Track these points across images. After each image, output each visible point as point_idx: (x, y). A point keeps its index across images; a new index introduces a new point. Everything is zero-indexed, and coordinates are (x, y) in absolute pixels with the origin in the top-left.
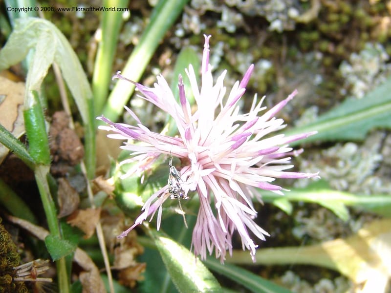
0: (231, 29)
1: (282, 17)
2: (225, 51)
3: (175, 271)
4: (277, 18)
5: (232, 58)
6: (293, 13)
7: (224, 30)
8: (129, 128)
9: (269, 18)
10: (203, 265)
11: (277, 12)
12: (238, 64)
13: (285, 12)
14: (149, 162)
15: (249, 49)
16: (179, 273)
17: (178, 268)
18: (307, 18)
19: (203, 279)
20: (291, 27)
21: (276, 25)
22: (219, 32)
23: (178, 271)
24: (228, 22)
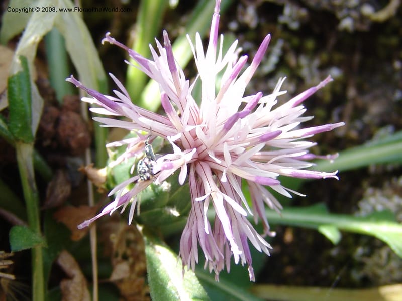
0: (295, 25)
1: (354, 14)
2: (284, 51)
3: (157, 283)
4: (348, 16)
5: (292, 60)
6: (367, 10)
7: (286, 27)
8: (115, 101)
9: (339, 14)
10: (198, 282)
11: (349, 9)
12: (299, 67)
13: (357, 8)
14: (140, 148)
15: (316, 52)
16: (162, 285)
17: (162, 280)
18: (382, 15)
19: (192, 297)
20: (365, 27)
21: (347, 23)
22: (279, 29)
23: (161, 283)
24: (291, 16)
